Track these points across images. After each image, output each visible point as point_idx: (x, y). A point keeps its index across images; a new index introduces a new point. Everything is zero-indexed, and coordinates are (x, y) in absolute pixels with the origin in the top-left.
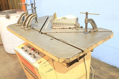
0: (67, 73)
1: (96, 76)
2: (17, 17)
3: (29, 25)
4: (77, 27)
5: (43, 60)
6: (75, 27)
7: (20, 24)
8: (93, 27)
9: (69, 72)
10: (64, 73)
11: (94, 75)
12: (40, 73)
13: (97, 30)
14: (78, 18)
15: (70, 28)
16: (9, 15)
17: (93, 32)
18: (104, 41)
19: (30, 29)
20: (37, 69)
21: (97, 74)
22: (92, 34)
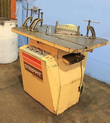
0: (67, 72)
1: (87, 89)
2: (11, 25)
3: (36, 27)
4: (78, 34)
5: (50, 56)
6: (76, 34)
7: (24, 27)
8: (93, 35)
9: (68, 71)
10: (64, 72)
11: (85, 88)
12: (47, 66)
13: (96, 38)
14: (79, 26)
15: (72, 34)
16: (4, 21)
17: (92, 38)
18: (101, 45)
19: (35, 31)
20: (45, 62)
21: (87, 87)
22: (91, 40)
